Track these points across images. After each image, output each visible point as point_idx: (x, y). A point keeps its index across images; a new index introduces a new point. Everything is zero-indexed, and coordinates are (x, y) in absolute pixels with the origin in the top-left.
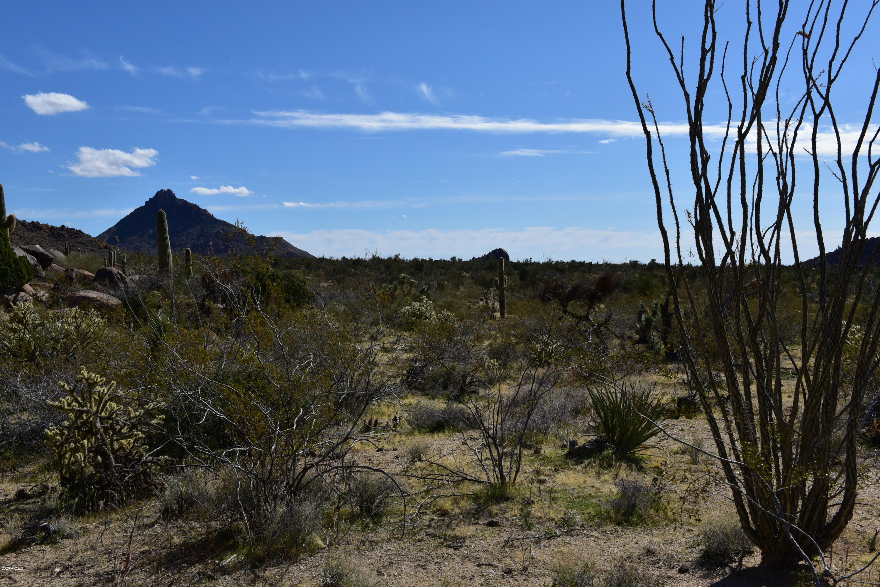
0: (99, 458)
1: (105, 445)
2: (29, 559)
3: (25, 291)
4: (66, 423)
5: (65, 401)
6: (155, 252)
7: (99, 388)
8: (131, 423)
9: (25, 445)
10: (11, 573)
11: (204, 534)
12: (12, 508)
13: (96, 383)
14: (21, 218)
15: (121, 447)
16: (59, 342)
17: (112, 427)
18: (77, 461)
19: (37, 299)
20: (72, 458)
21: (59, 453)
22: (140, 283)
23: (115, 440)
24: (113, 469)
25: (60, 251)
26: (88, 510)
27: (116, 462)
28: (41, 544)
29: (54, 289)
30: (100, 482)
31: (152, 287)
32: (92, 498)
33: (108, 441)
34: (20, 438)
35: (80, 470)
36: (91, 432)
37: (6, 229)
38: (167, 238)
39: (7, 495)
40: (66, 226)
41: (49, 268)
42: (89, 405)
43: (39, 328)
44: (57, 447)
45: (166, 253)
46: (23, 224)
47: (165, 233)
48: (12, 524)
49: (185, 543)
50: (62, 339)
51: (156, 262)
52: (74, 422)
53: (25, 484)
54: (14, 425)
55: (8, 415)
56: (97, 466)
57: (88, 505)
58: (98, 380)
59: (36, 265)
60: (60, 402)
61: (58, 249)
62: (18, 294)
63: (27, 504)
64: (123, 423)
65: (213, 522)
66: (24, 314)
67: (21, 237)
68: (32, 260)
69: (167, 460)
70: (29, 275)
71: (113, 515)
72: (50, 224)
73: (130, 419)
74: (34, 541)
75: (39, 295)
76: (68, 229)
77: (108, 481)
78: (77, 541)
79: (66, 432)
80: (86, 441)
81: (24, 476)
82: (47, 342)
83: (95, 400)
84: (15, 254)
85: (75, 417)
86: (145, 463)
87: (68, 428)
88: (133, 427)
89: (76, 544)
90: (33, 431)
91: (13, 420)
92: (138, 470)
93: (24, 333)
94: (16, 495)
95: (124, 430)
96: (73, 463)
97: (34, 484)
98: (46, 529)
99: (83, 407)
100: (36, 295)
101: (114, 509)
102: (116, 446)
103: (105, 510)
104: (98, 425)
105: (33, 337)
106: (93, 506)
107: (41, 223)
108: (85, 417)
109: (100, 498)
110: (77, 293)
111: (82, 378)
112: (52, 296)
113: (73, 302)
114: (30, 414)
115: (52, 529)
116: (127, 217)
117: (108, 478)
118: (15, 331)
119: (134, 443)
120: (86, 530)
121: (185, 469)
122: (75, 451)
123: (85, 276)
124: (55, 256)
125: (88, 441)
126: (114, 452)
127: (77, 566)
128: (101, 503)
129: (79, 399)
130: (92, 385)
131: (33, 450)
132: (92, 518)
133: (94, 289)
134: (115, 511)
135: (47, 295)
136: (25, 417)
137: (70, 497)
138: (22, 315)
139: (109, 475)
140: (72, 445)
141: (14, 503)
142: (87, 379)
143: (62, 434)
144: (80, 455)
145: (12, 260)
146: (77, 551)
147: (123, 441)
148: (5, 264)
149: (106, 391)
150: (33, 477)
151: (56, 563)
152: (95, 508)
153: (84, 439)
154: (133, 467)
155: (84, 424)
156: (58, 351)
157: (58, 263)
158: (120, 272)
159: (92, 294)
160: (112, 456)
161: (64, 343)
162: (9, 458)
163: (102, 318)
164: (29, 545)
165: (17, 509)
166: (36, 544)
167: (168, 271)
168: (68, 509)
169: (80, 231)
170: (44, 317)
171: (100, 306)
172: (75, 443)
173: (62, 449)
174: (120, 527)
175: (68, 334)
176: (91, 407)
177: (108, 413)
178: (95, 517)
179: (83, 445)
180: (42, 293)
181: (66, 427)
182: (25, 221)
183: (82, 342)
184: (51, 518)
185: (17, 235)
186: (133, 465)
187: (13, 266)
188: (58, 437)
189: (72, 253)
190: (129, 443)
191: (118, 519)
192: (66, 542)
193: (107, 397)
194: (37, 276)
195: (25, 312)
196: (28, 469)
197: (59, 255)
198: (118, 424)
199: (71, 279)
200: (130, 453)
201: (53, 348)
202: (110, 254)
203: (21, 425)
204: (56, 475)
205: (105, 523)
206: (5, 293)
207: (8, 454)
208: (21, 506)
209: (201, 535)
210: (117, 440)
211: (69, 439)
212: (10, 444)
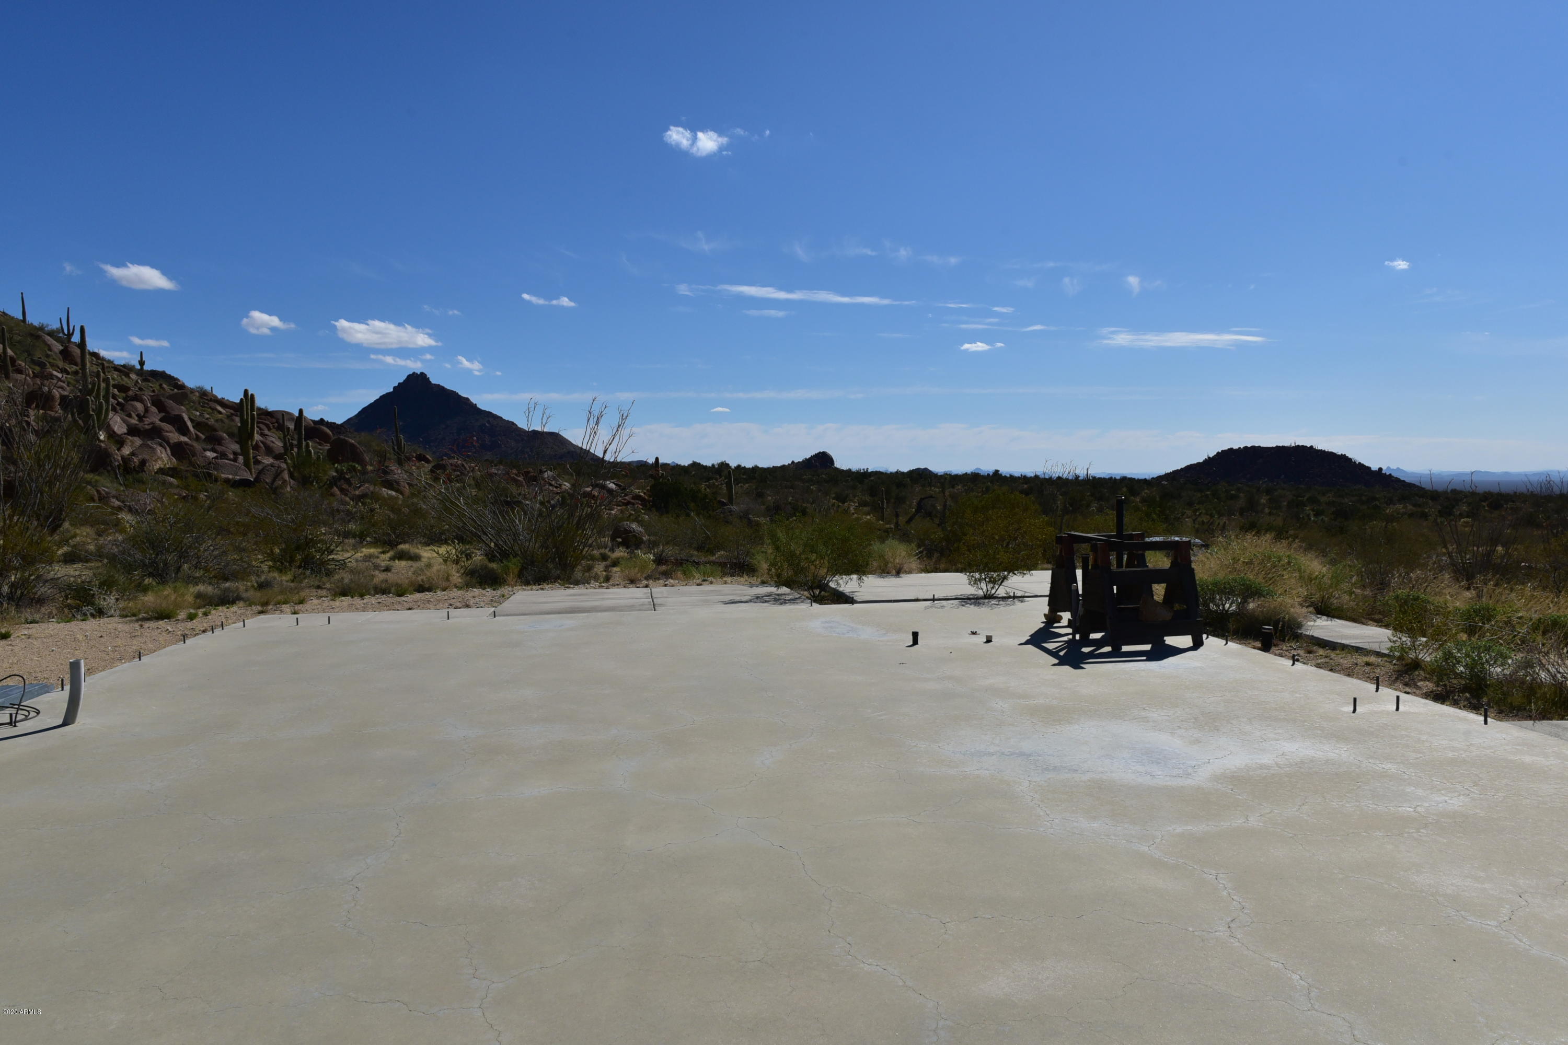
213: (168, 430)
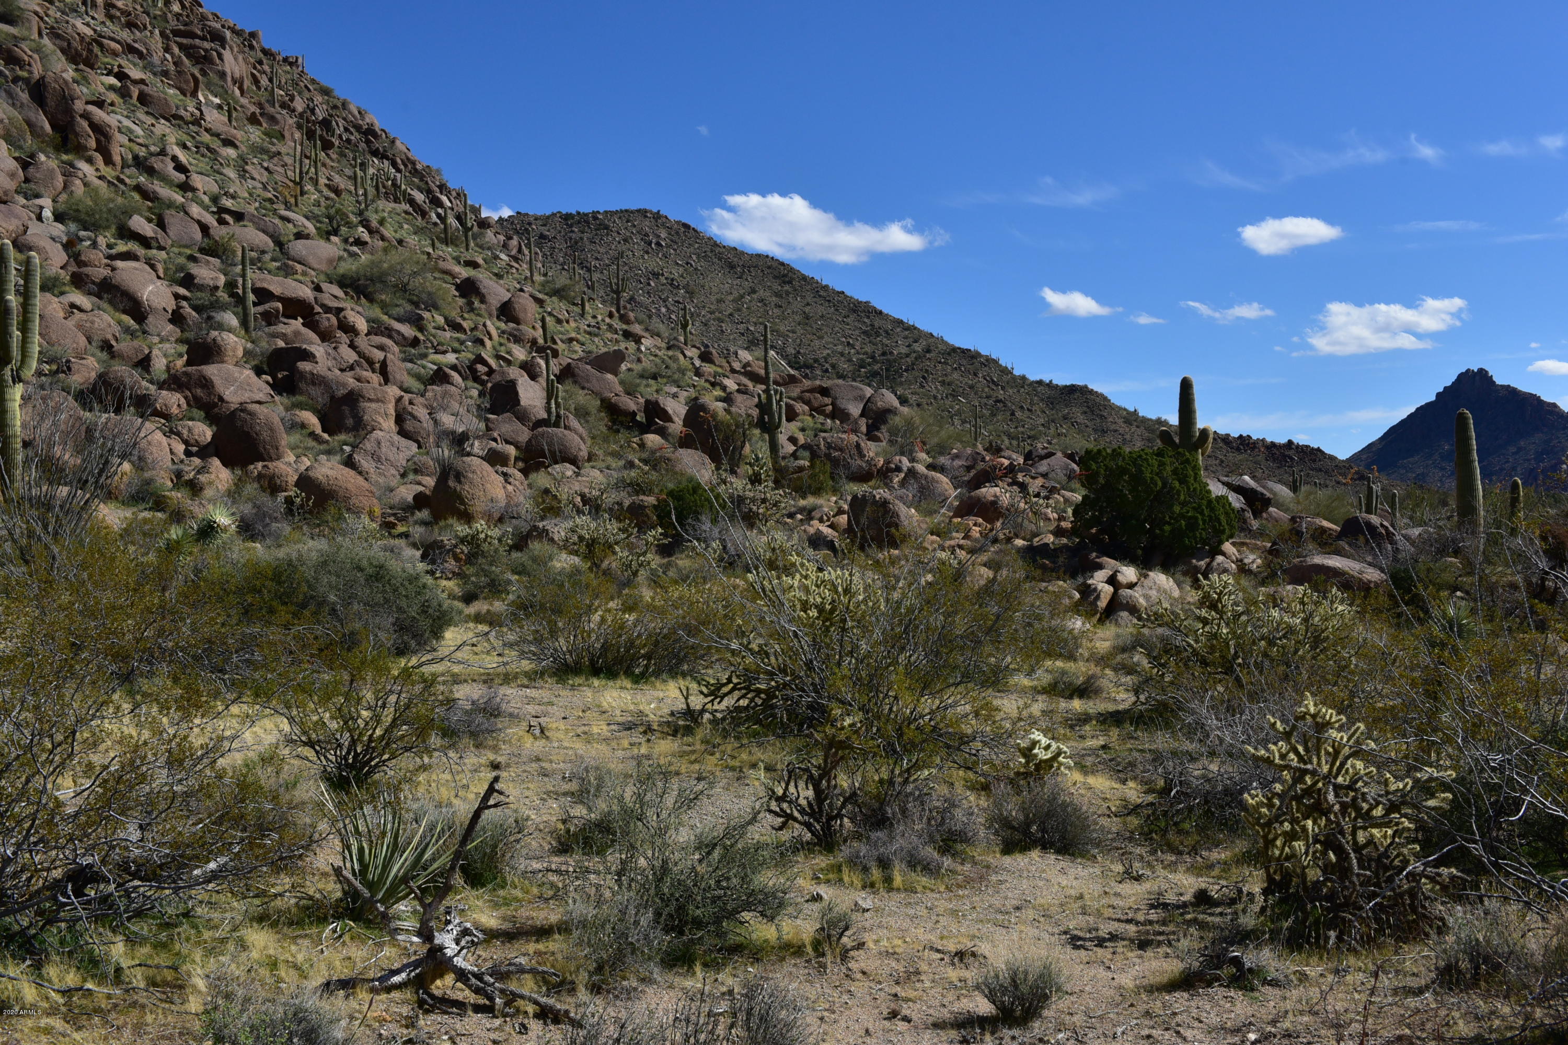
0: (1332, 856)
1: (1342, 832)
2: (1208, 1007)
3: (1224, 554)
4: (1278, 787)
5: (1276, 749)
6: (1452, 484)
7: (1334, 734)
8: (1389, 800)
9: (1213, 813)
10: (1179, 1025)
11: (1517, 1029)
12: (1188, 917)
13: (1328, 724)
14: (1222, 431)
15: (1371, 842)
16: (1275, 645)
17: (1354, 803)
18: (1292, 856)
19: (1243, 569)
20: (1287, 849)
21: (1265, 837)
22: (1420, 544)
23: (1360, 828)
24: (1355, 879)
25: (1284, 484)
26: (1308, 942)
27: (1361, 867)
28: (1228, 986)
29: (1270, 552)
30: (1331, 897)
31: (1442, 552)
32: (1317, 922)
33: (1348, 828)
34: (1206, 802)
35: (1298, 870)
36: (1318, 809)
37: (1196, 451)
38: (1473, 461)
39: (1181, 895)
40: (1295, 442)
41: (1264, 515)
42: (1315, 760)
43: (1244, 618)
44: (1262, 826)
45: (1472, 489)
46: (1226, 439)
47: (1469, 451)
48: (1184, 943)
49: (1478, 1038)
50: (1280, 639)
51: (1453, 504)
52: (1290, 788)
53: (1211, 880)
54: (1197, 778)
55: (1189, 761)
56: (1327, 868)
57: (1310, 936)
58: (1333, 720)
59: (1243, 510)
60: (1268, 750)
61: (1280, 482)
62: (1213, 559)
63: (1211, 915)
64: (1375, 800)
65: (1538, 1010)
66: (1220, 594)
67: (1222, 461)
68: (1236, 501)
69: (1455, 876)
70: (1232, 527)
71: (1352, 960)
72: (1269, 439)
73: (1388, 793)
74: (1218, 979)
75: (1246, 561)
76: (1298, 446)
77: (1345, 897)
78: (1288, 994)
79: (1277, 802)
80: (1309, 823)
81: (1211, 867)
82: (1254, 643)
83: (1327, 753)
84: (1209, 492)
85: (1293, 778)
86: (1412, 876)
87: (1280, 796)
88: (1393, 808)
89: (1285, 998)
90: (1226, 791)
91: (1195, 770)
92: (1399, 887)
93: (1219, 625)
94: (1195, 897)
95: (1378, 812)
96: (1288, 858)
97: (1224, 883)
98: (1237, 962)
99: (1305, 763)
100: (1241, 560)
101: (1355, 949)
102: (1361, 837)
103: (1338, 948)
104: (1331, 797)
105: (1233, 632)
106: (1317, 938)
107: (1255, 438)
108: (1308, 780)
109: (1331, 925)
110: (1308, 559)
111: (1306, 713)
112: (1268, 565)
113: (1301, 575)
114: (1223, 763)
115: (1248, 965)
116: (1402, 423)
117: (1346, 893)
118: (1205, 622)
119: (1394, 836)
120: (1303, 978)
121: (1486, 899)
122: (1291, 837)
123: (1323, 530)
124: (1275, 494)
125: (1315, 823)
126: (1358, 849)
127: (1284, 1036)
128: (1332, 934)
129: (1301, 749)
130: (1322, 726)
131: (1226, 825)
132: (1316, 959)
133: (1339, 552)
134: (1355, 951)
135: (1259, 561)
136: (1214, 767)
137: (1281, 914)
138: (1215, 596)
139: (1346, 888)
140: (1287, 826)
141: (1190, 909)
142: (1314, 716)
143: (1270, 806)
144: (1300, 846)
145: (1205, 502)
146: (1286, 1012)
147: (1375, 831)
148: (1194, 508)
149: (1345, 739)
150: (1224, 870)
151: (1251, 1024)
152: (1322, 942)
153: (1308, 818)
154: (1390, 880)
155: (1308, 792)
156: (1272, 660)
157: (1279, 506)
158: (1385, 523)
159: (1335, 562)
160: (1352, 855)
161: (1283, 647)
162: (1187, 832)
163: (1351, 605)
164: (1209, 984)
165: (1195, 920)
166: (1221, 985)
167: (1475, 523)
168: (1275, 935)
169: (1319, 450)
170: (1251, 602)
171: (1347, 583)
172: (1291, 823)
173: (1269, 832)
174: (1363, 983)
175: (1290, 630)
176: (1319, 764)
177: (1348, 778)
178: (1321, 958)
179: (1304, 829)
180: (1252, 557)
181: (1277, 794)
182: (1228, 435)
183: (1313, 648)
184: (1247, 946)
185: (1216, 458)
186: (1391, 876)
187: (1206, 512)
188: (1264, 810)
189: (1304, 488)
190: (1385, 837)
191: (1360, 969)
192: (1267, 989)
193: (1346, 751)
194: (1245, 528)
195: (1221, 592)
196: (1216, 855)
197: (1283, 491)
198: (1364, 800)
199: (1299, 534)
200: (1385, 854)
201: (1265, 655)
202: (1370, 489)
203: (1208, 780)
204: (1260, 874)
205: (1337, 972)
206: (1193, 556)
207: (1186, 826)
208: (1201, 917)
209: (1511, 1028)
210: (1365, 828)
211: (1280, 816)
212: (1190, 809)
213: (373, 397)
